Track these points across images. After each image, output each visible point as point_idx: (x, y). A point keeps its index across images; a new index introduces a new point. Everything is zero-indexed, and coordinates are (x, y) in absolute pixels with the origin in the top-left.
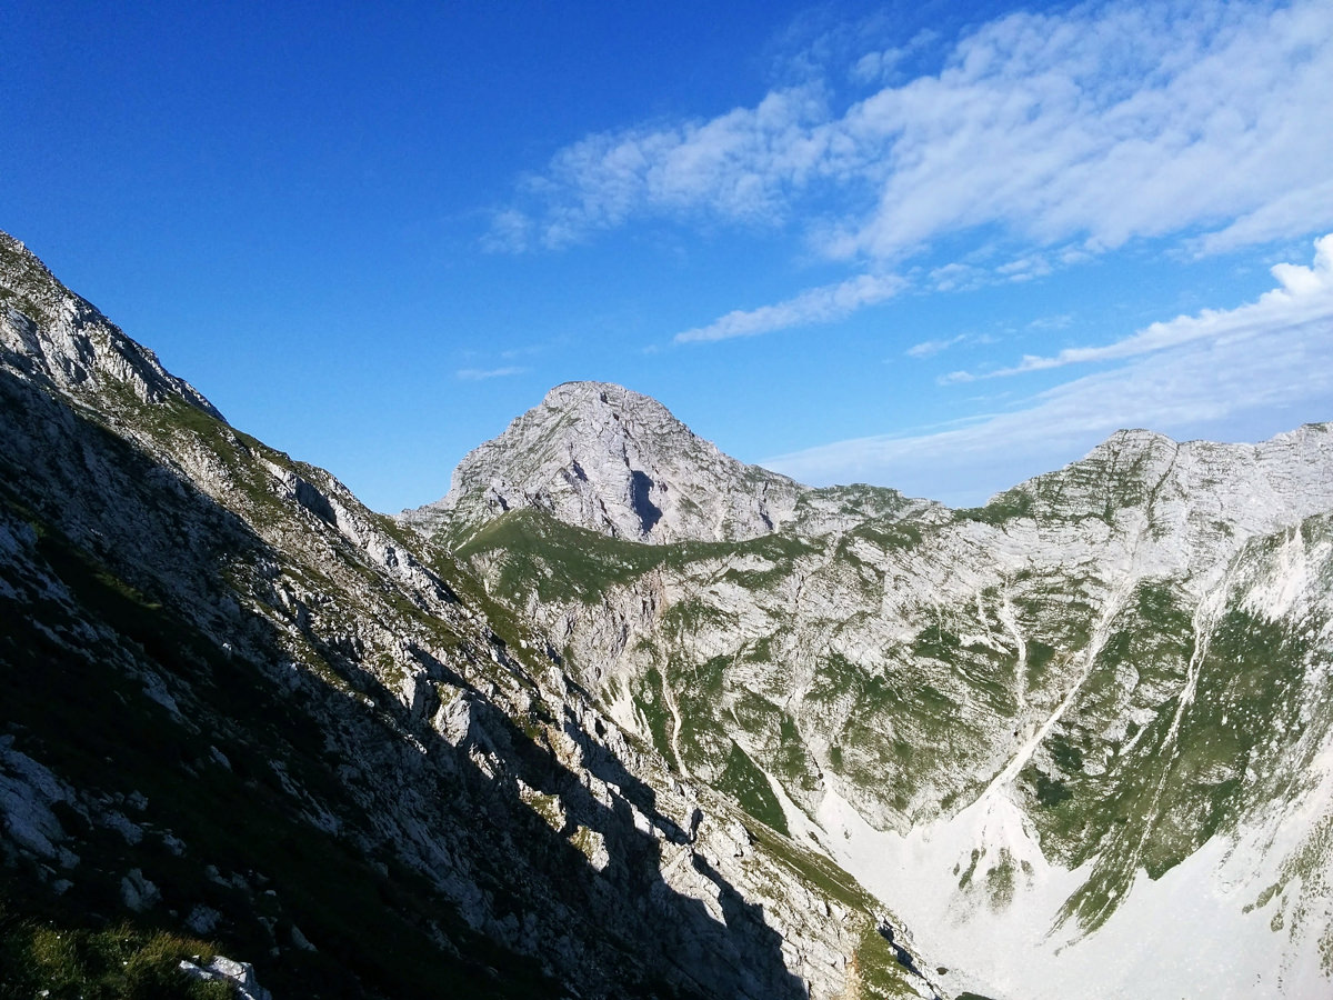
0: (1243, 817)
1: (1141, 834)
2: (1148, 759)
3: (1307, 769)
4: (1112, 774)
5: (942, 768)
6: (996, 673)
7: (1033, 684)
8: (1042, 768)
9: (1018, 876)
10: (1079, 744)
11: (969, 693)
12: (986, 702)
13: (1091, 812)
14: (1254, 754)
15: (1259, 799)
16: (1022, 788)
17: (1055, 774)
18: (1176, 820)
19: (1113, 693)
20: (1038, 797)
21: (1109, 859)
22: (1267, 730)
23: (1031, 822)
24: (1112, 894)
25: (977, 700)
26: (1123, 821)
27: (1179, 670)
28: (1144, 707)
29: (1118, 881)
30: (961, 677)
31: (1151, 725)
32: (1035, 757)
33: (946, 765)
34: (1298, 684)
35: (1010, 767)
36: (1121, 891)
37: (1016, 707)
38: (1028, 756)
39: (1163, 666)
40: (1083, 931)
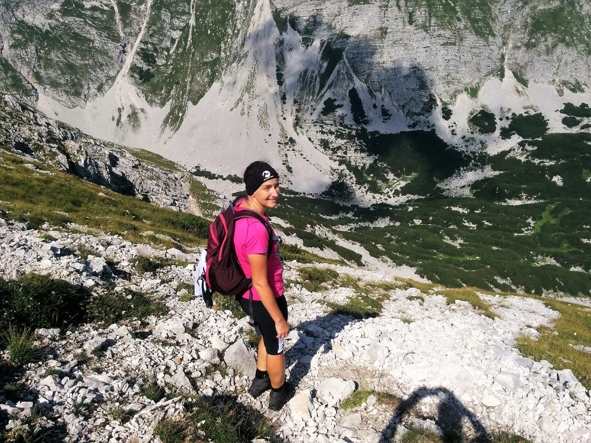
0: (223, 73)
1: (186, 87)
2: (182, 53)
3: (243, 49)
4: (169, 63)
5: (93, 73)
6: (106, 21)
7: (126, 25)
8: (139, 65)
9: (141, 115)
10: (152, 51)
11: (96, 33)
12: (106, 37)
13: (164, 81)
14: (223, 45)
15: (228, 65)
16: (132, 76)
17: (145, 67)
18: (199, 79)
19: (162, 25)
20: (140, 79)
21: (176, 100)
22: (225, 34)
23: (139, 90)
24: (180, 115)
25: (101, 36)
26: (178, 83)
27: (187, 10)
28: (176, 30)
29: (182, 108)
30: (90, 25)
31: (181, 38)
32: (135, 60)
33: (95, 71)
34: (234, 12)
35: (124, 67)
36: (184, 113)
37: (120, 37)
38: (132, 60)
39: (180, 9)
40: (173, 132)
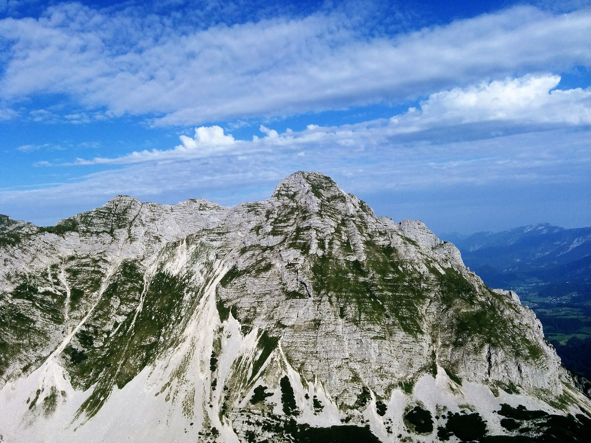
0: (158, 357)
1: (116, 370)
2: (121, 337)
3: (182, 334)
4: (106, 346)
5: (24, 353)
6: (55, 305)
7: (73, 308)
8: (74, 347)
9: (60, 399)
10: (92, 334)
11: (41, 315)
12: (49, 318)
13: (95, 364)
14: (163, 330)
15: (164, 349)
16: (64, 357)
17: (80, 349)
18: (131, 362)
19: (109, 310)
20: (71, 360)
21: (102, 383)
22: (168, 320)
23: (67, 372)
24: (102, 399)
25: (45, 318)
26: (109, 366)
27: (137, 298)
28: (122, 315)
29: (104, 392)
30: (37, 307)
31: (124, 322)
32: (72, 342)
33: (26, 351)
34: (181, 301)
35: (59, 348)
36: (106, 396)
37: (64, 319)
38: (68, 342)
39: (131, 297)
40: (88, 418)
